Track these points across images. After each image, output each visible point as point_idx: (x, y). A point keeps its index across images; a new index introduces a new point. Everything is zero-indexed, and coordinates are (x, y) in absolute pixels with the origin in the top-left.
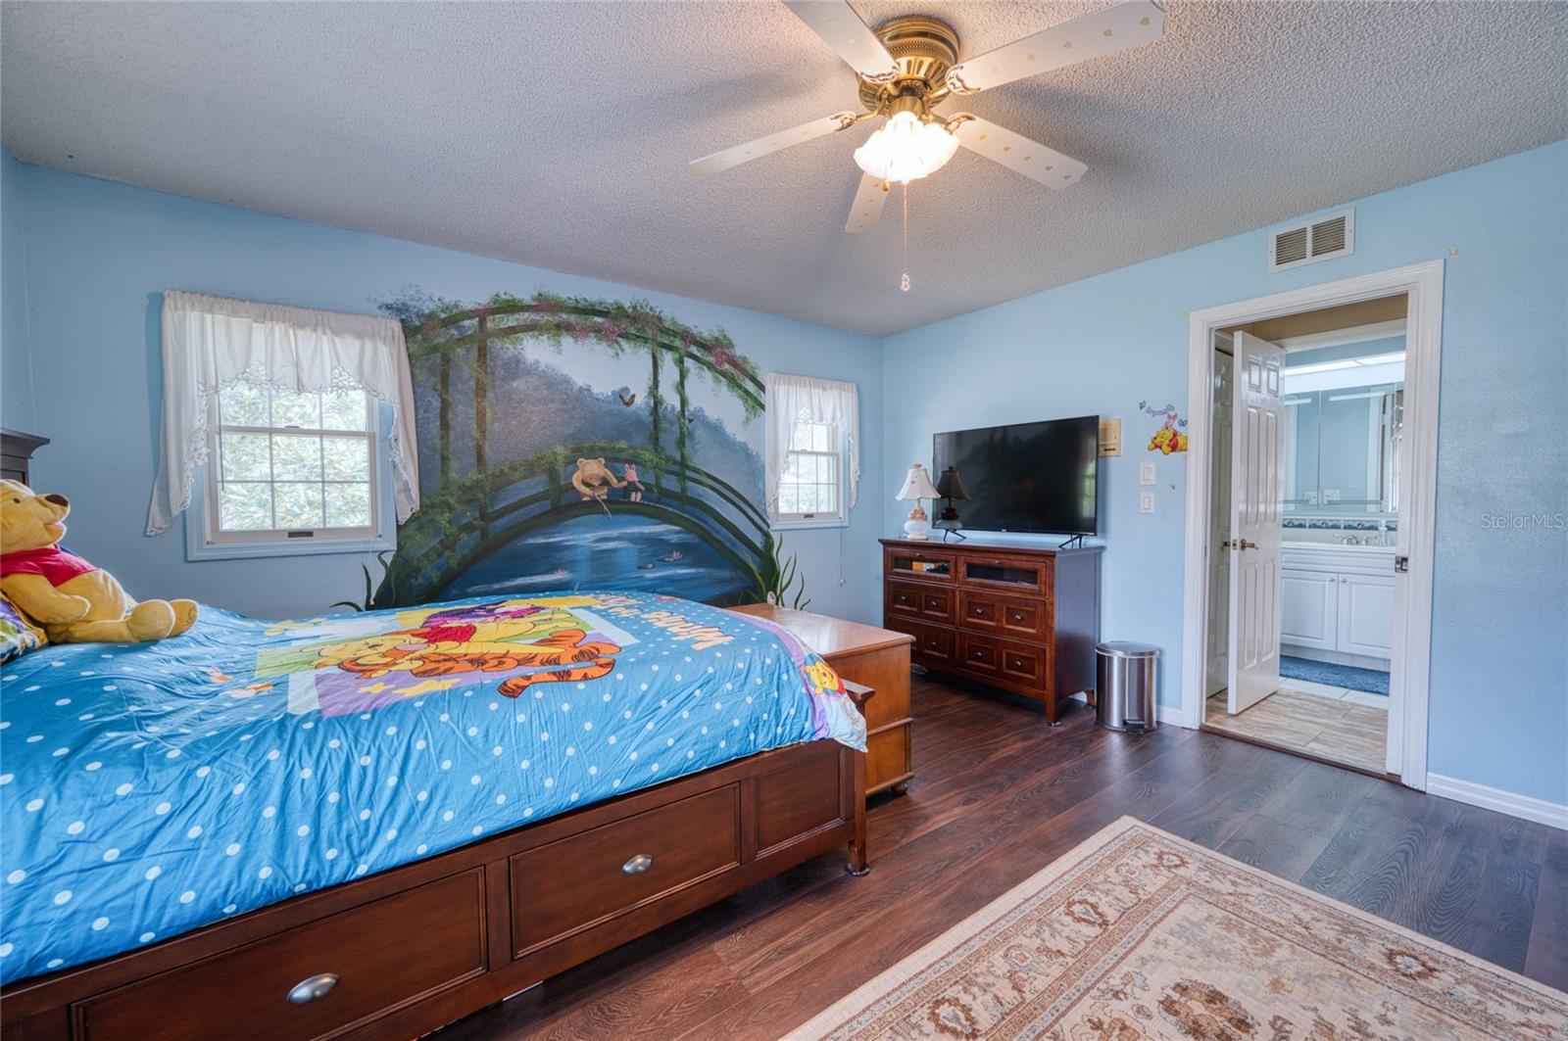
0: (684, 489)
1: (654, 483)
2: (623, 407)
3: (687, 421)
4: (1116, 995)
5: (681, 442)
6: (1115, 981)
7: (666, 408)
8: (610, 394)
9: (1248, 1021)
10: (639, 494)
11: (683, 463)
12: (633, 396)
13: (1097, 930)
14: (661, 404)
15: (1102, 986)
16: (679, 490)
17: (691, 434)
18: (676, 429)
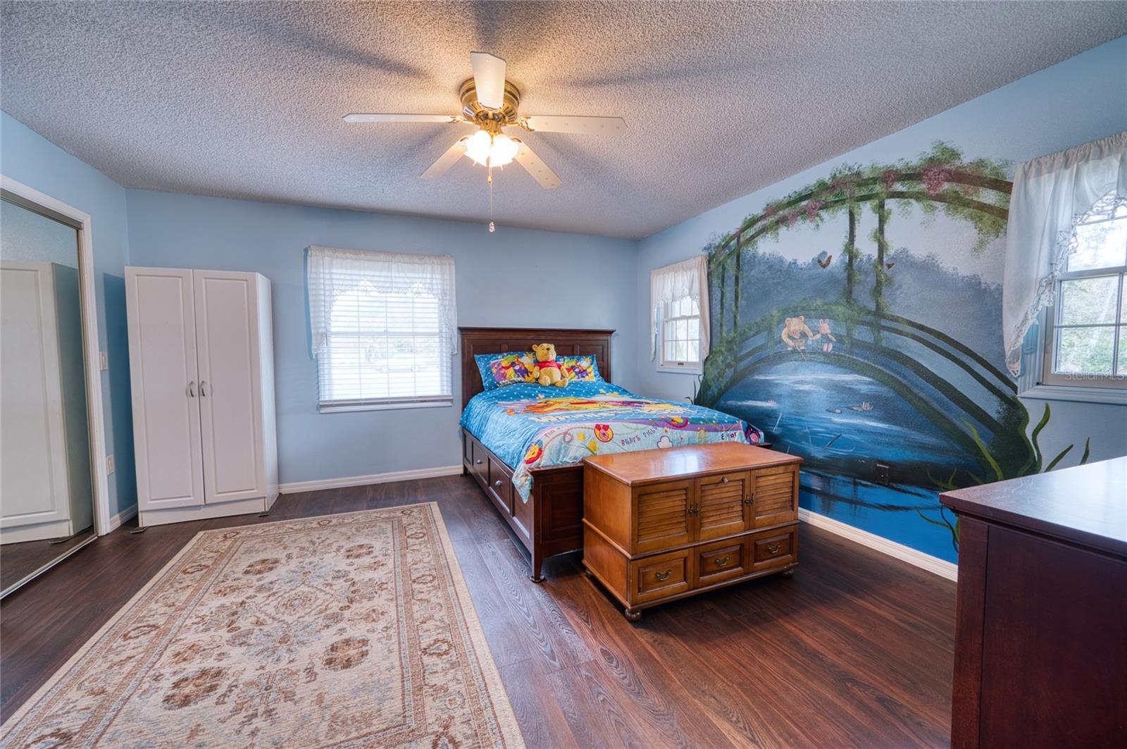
0: (877, 340)
1: (845, 334)
2: (821, 270)
3: (886, 267)
4: (387, 628)
5: (877, 290)
6: (392, 632)
7: (861, 260)
8: (810, 261)
9: (327, 666)
10: (831, 345)
11: (879, 313)
12: (830, 257)
13: (423, 646)
14: (856, 257)
15: (395, 626)
16: (871, 340)
17: (889, 281)
18: (871, 280)
